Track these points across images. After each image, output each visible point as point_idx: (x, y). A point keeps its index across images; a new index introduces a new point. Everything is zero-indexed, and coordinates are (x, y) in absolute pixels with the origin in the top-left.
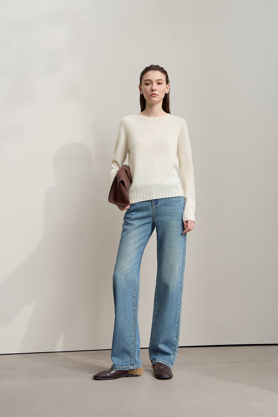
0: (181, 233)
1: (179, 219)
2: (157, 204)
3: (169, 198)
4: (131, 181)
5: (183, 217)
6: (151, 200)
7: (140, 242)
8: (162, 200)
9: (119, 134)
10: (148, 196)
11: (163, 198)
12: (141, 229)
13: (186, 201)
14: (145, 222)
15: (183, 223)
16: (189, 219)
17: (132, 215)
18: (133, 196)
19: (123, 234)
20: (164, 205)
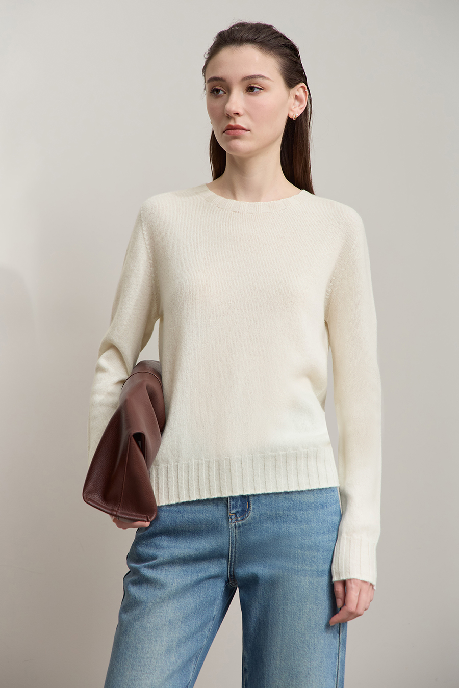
0: (325, 622)
1: (320, 569)
2: (244, 512)
3: (286, 493)
4: (162, 423)
5: (333, 566)
6: (227, 499)
7: (186, 651)
8: (263, 500)
9: (131, 252)
10: (215, 483)
11: (268, 494)
12: (191, 601)
13: (348, 507)
14: (203, 575)
15: (332, 586)
16: (352, 577)
17: (156, 547)
18: (163, 479)
19: (125, 616)
20: (271, 518)
